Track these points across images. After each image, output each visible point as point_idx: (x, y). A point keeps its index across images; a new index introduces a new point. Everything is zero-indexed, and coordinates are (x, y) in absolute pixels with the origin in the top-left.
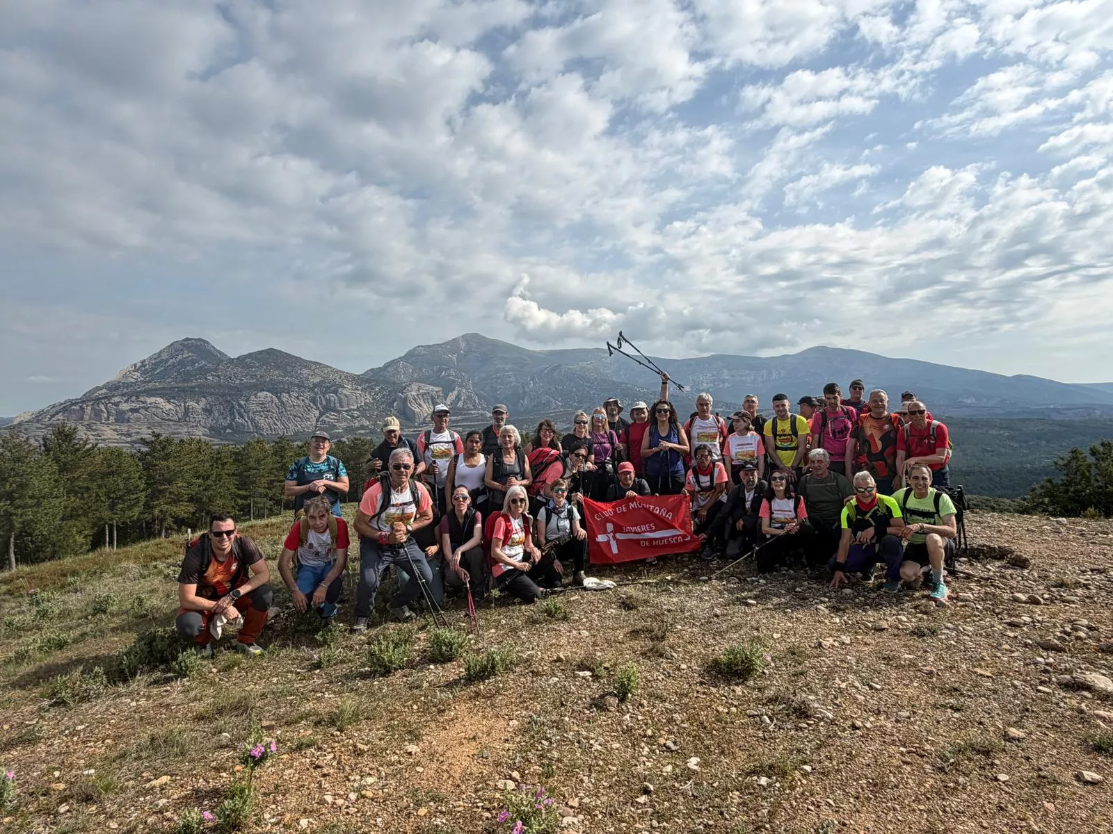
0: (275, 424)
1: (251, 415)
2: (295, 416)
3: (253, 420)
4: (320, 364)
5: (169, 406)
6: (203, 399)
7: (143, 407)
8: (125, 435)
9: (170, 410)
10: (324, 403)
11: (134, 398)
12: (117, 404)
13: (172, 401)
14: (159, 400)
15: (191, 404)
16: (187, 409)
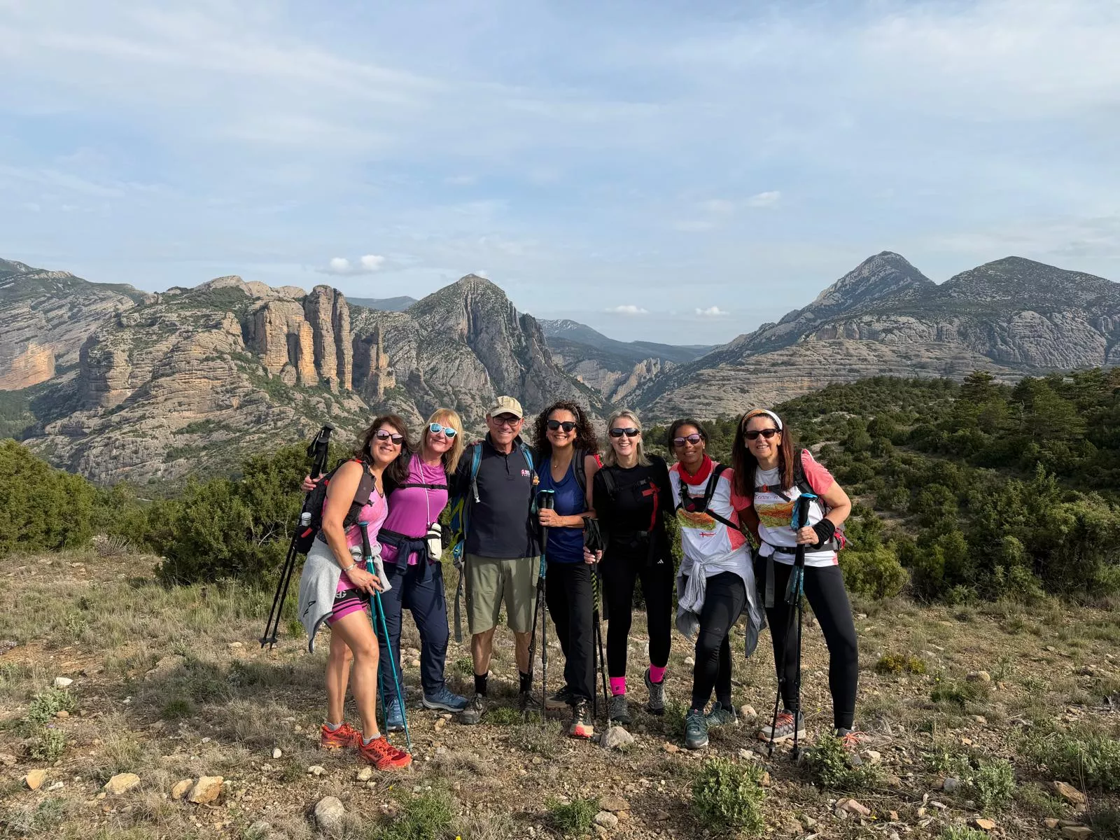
0: (1050, 353)
1: (1017, 340)
2: (1076, 344)
3: (1020, 347)
4: (1086, 275)
5: (923, 327)
6: (956, 320)
7: (897, 328)
8: (905, 358)
9: (923, 331)
10: (1111, 327)
11: (884, 317)
12: (869, 324)
13: (924, 321)
14: (912, 320)
15: (945, 325)
16: (940, 332)
